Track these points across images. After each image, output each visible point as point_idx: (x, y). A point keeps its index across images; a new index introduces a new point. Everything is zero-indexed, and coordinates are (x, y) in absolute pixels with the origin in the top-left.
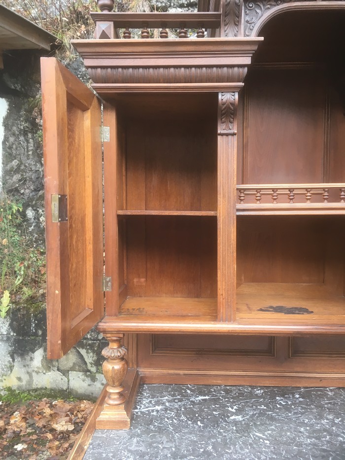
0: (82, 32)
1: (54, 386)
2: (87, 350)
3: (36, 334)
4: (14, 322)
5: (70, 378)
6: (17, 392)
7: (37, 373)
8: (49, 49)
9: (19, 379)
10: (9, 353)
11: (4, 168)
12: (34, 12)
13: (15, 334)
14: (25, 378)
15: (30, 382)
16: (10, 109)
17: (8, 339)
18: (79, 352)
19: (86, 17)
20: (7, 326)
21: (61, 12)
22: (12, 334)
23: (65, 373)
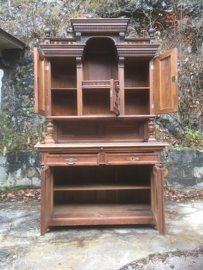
0: (37, 42)
1: (26, 184)
2: (40, 168)
3: (18, 163)
4: (9, 159)
5: (33, 180)
6: (9, 188)
7: (19, 179)
8: (23, 49)
9: (10, 183)
10: (6, 172)
11: (1, 99)
12: (15, 33)
13: (9, 164)
14: (13, 182)
15: (15, 183)
16: (5, 74)
17: (6, 166)
18: (36, 169)
19: (39, 35)
20: (5, 160)
21: (28, 33)
22: (8, 164)
23: (30, 178)
